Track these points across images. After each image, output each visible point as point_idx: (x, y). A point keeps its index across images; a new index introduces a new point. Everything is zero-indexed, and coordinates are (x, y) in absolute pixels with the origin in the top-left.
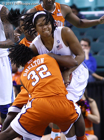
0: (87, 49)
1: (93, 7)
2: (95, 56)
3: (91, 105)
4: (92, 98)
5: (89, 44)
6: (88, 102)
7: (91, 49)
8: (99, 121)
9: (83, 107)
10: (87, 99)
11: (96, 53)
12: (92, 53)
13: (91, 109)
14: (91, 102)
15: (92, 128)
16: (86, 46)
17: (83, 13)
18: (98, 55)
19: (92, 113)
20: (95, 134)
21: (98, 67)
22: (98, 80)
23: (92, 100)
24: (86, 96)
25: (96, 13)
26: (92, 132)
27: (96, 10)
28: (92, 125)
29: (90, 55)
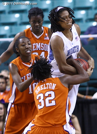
3: (72, 121)
13: (72, 125)
23: (74, 116)
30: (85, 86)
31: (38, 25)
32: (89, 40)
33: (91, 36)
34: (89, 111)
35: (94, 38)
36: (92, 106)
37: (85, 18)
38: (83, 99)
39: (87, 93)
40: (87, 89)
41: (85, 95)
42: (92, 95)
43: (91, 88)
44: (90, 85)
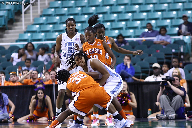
0: (129, 61)
1: (133, 35)
2: (134, 66)
3: (131, 96)
4: (132, 92)
5: (130, 59)
6: (130, 94)
7: (132, 62)
8: (136, 107)
9: (127, 97)
10: (129, 93)
11: (134, 64)
12: (132, 64)
13: (131, 99)
14: (131, 94)
15: (132, 111)
16: (128, 59)
17: (126, 39)
18: (136, 65)
19: (132, 101)
20: (134, 114)
21: (136, 73)
22: (135, 81)
23: (132, 93)
24: (128, 90)
25: (135, 39)
26: (132, 113)
27: (134, 37)
28: (132, 109)
29: (131, 65)
30: (140, 73)
31: (102, 34)
32: (142, 41)
33: (144, 39)
34: (142, 89)
35: (146, 40)
36: (144, 86)
37: (140, 27)
38: (138, 81)
39: (141, 77)
40: (141, 74)
41: (139, 79)
42: (145, 79)
43: (144, 74)
44: (143, 72)
